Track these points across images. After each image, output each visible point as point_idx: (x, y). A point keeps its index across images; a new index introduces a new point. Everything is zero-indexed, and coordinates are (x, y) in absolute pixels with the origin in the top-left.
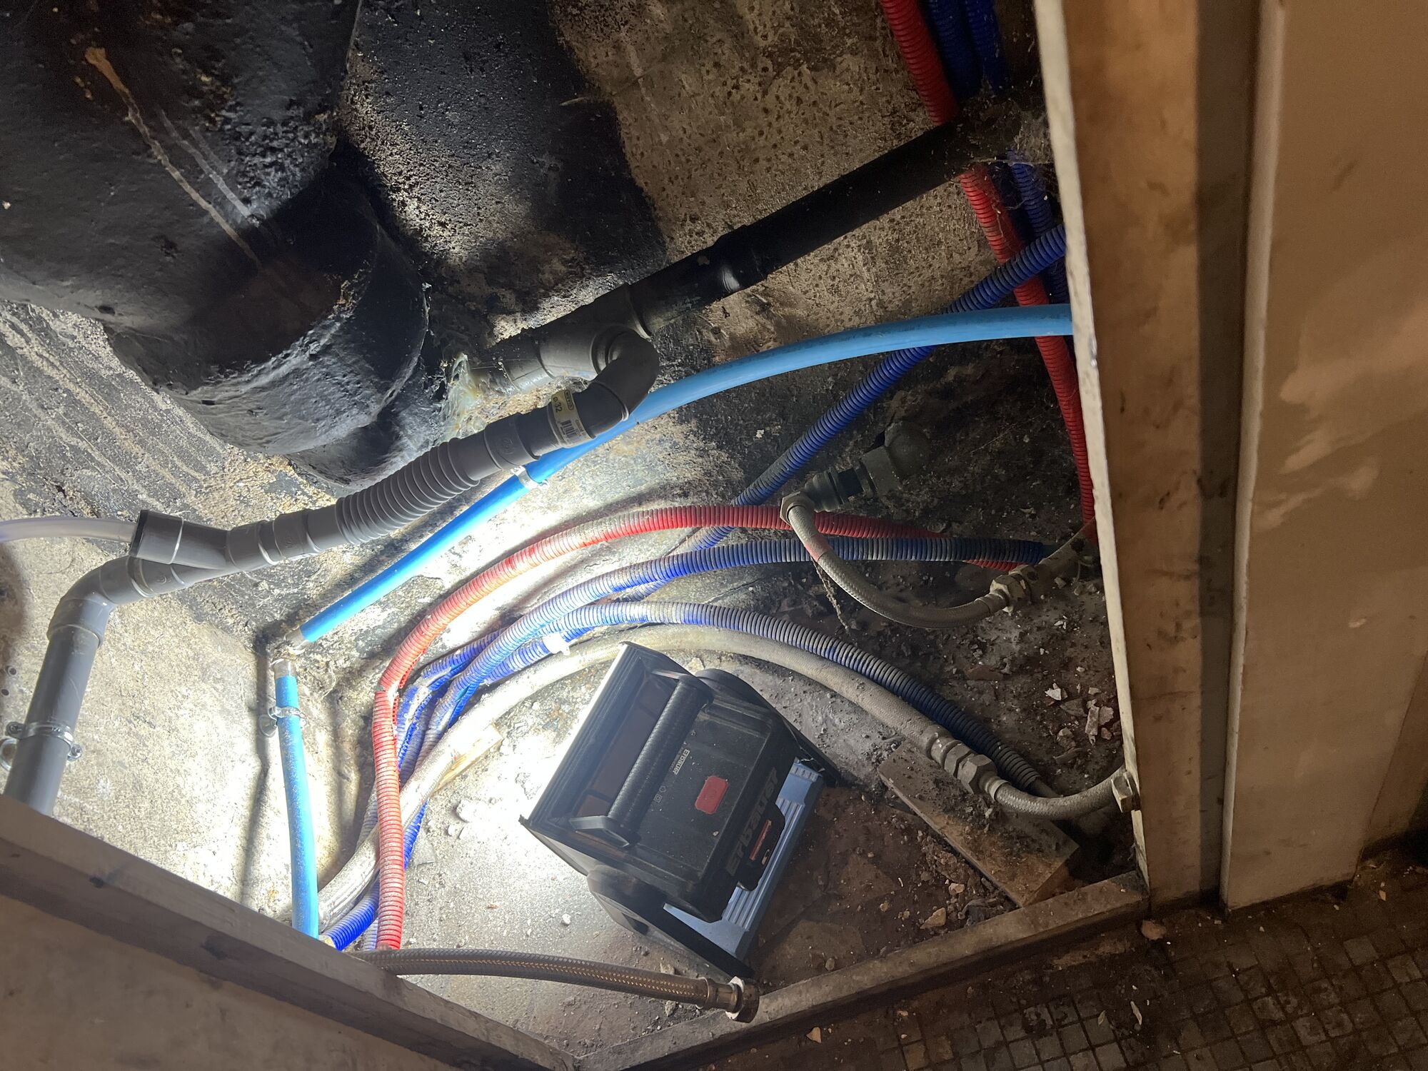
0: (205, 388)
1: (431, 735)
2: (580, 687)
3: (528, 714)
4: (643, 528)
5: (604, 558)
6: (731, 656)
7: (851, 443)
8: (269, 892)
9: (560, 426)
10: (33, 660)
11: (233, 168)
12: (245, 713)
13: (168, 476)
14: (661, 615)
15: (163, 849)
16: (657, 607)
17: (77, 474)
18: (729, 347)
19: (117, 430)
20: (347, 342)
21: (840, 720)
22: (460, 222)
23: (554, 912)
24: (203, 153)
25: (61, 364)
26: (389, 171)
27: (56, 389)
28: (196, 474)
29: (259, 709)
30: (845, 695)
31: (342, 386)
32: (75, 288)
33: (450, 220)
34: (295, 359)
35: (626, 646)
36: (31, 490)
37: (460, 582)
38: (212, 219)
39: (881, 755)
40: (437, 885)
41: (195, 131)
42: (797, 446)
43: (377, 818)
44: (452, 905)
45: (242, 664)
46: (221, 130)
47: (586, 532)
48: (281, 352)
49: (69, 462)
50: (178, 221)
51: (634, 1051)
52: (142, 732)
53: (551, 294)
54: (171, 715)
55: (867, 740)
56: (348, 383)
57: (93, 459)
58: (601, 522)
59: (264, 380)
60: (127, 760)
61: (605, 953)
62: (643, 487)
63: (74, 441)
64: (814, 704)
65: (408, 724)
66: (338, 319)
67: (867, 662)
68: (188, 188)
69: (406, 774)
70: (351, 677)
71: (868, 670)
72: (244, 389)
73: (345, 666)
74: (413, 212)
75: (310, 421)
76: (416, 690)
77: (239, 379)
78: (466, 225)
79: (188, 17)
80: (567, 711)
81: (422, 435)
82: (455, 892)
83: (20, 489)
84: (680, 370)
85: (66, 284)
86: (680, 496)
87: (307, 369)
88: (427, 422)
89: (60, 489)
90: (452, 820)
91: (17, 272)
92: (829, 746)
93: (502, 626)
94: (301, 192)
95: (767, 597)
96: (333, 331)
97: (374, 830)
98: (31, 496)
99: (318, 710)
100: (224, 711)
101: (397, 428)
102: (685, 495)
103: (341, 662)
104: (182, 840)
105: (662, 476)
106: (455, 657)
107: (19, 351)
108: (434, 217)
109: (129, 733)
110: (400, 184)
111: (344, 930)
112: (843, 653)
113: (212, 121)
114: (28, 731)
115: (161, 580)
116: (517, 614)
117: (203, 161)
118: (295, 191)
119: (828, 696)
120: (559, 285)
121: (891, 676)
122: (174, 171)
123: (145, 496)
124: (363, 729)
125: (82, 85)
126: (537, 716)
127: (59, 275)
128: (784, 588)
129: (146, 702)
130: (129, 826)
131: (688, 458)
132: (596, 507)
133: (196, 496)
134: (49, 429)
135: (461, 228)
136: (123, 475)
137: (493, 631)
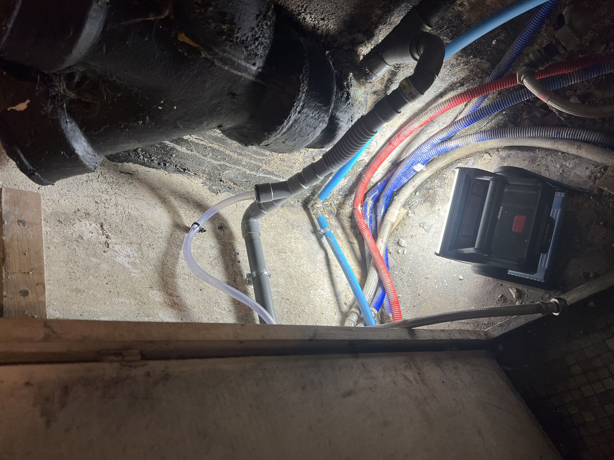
0: (265, 141)
1: (379, 218)
2: (435, 181)
3: (415, 198)
4: (447, 109)
5: (431, 126)
6: (503, 148)
7: (544, 26)
8: (345, 296)
9: (407, 96)
10: (242, 247)
11: (245, 55)
12: (311, 234)
13: (254, 162)
14: (465, 143)
15: (307, 295)
16: (462, 139)
17: (224, 173)
18: (470, 9)
19: (231, 153)
20: (310, 99)
21: (569, 164)
22: (330, 14)
23: (455, 275)
24: (233, 55)
25: (204, 138)
26: (294, 7)
27: (206, 148)
28: (263, 158)
29: (315, 231)
30: (570, 152)
31: (313, 118)
32: (207, 125)
33: (325, 16)
34: (293, 116)
35: (458, 170)
36: (213, 185)
37: (372, 158)
38: (245, 78)
39: (596, 175)
40: (402, 273)
41: (227, 48)
42: (517, 42)
43: (370, 256)
44: (411, 280)
45: (302, 216)
46: (237, 43)
47: (421, 120)
48: (287, 117)
49: (220, 170)
50: (233, 85)
51: (508, 325)
52: (284, 257)
53: (378, 26)
54: (289, 246)
55: (586, 170)
56: (315, 116)
57: (227, 166)
58: (426, 113)
59: (285, 130)
60: (283, 268)
61: (483, 287)
62: (441, 90)
63: (219, 163)
64: (553, 159)
65: (369, 217)
66: (303, 93)
67: (579, 134)
68: (232, 71)
69: (375, 236)
70: (341, 206)
71: (580, 138)
72: (278, 136)
73: (337, 203)
74: (309, 20)
75: (306, 136)
76: (367, 203)
77: (276, 134)
78: (333, 14)
79: (210, 5)
80: (432, 192)
81: (346, 118)
82: (410, 275)
83: (209, 187)
84: (447, 31)
85: (204, 125)
86: (460, 86)
87: (299, 118)
88: (346, 112)
89: (221, 181)
90: (398, 247)
91: (187, 128)
92: (566, 178)
93: (394, 168)
94: (271, 47)
95: (513, 114)
96: (303, 98)
97: (372, 261)
98: (214, 187)
99: (333, 221)
100: (305, 237)
101: (337, 121)
102: (462, 85)
103: (335, 202)
104: (311, 290)
105: (449, 81)
106: (378, 186)
107: (189, 140)
108: (319, 18)
109: (280, 259)
110: (300, 11)
111: (377, 303)
112: (565, 134)
113: (232, 41)
114: (253, 275)
115: (271, 207)
116: (398, 161)
117: (234, 58)
118: (269, 48)
119: (560, 154)
120: (382, 20)
121: (594, 137)
122: (225, 67)
123: (248, 172)
124: (351, 222)
125: (182, 52)
126: (419, 198)
127: (201, 123)
128: (522, 107)
129: (280, 245)
130: (294, 291)
131: (460, 68)
132: (422, 107)
133: (265, 165)
134: (209, 162)
135: (331, 17)
136: (239, 168)
137: (390, 171)
